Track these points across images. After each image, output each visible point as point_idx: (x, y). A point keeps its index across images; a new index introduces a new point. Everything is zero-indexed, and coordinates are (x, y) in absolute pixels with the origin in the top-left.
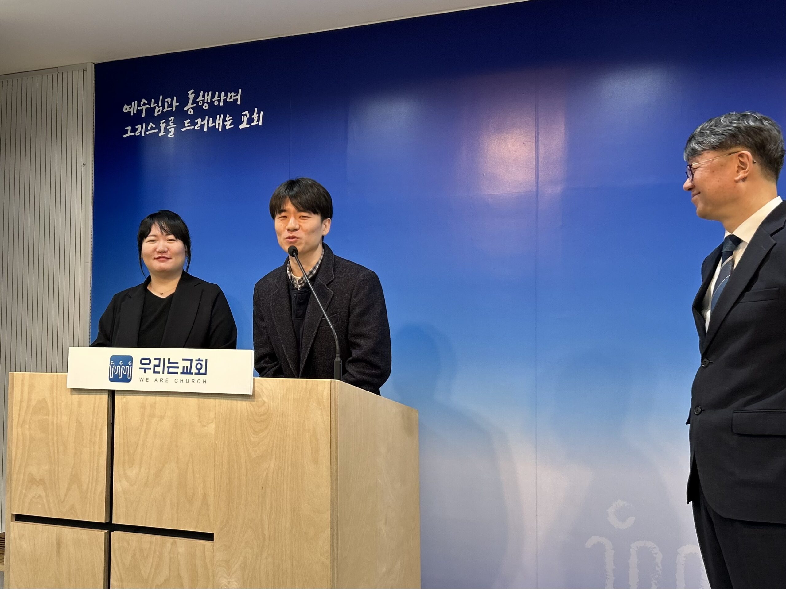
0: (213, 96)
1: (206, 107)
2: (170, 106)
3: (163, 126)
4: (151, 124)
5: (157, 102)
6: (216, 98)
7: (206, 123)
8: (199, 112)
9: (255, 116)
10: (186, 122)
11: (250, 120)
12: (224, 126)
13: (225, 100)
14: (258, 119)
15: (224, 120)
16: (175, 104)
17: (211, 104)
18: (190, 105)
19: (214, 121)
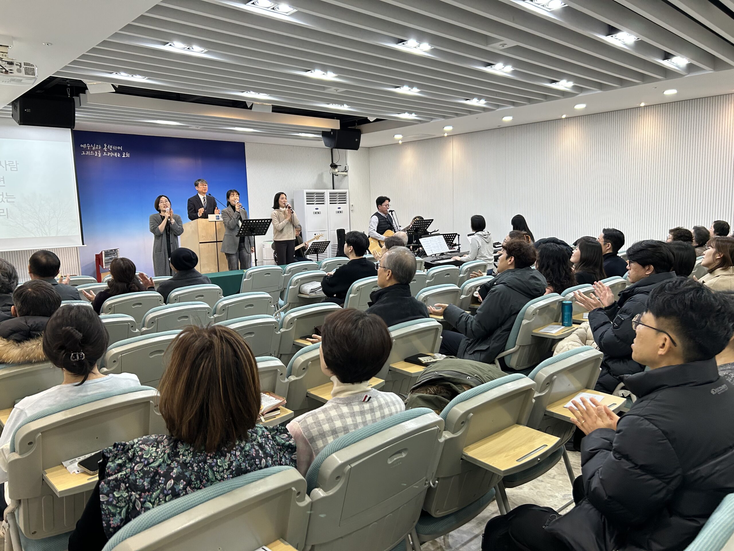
0: (113, 147)
1: (111, 149)
2: (99, 147)
3: (96, 153)
4: (92, 152)
5: (93, 145)
6: (114, 147)
7: (112, 154)
8: (108, 151)
9: (127, 154)
10: (105, 153)
11: (126, 155)
12: (117, 156)
13: (117, 149)
14: (128, 155)
15: (117, 154)
16: (100, 147)
17: (113, 149)
18: (105, 148)
19: (114, 154)
